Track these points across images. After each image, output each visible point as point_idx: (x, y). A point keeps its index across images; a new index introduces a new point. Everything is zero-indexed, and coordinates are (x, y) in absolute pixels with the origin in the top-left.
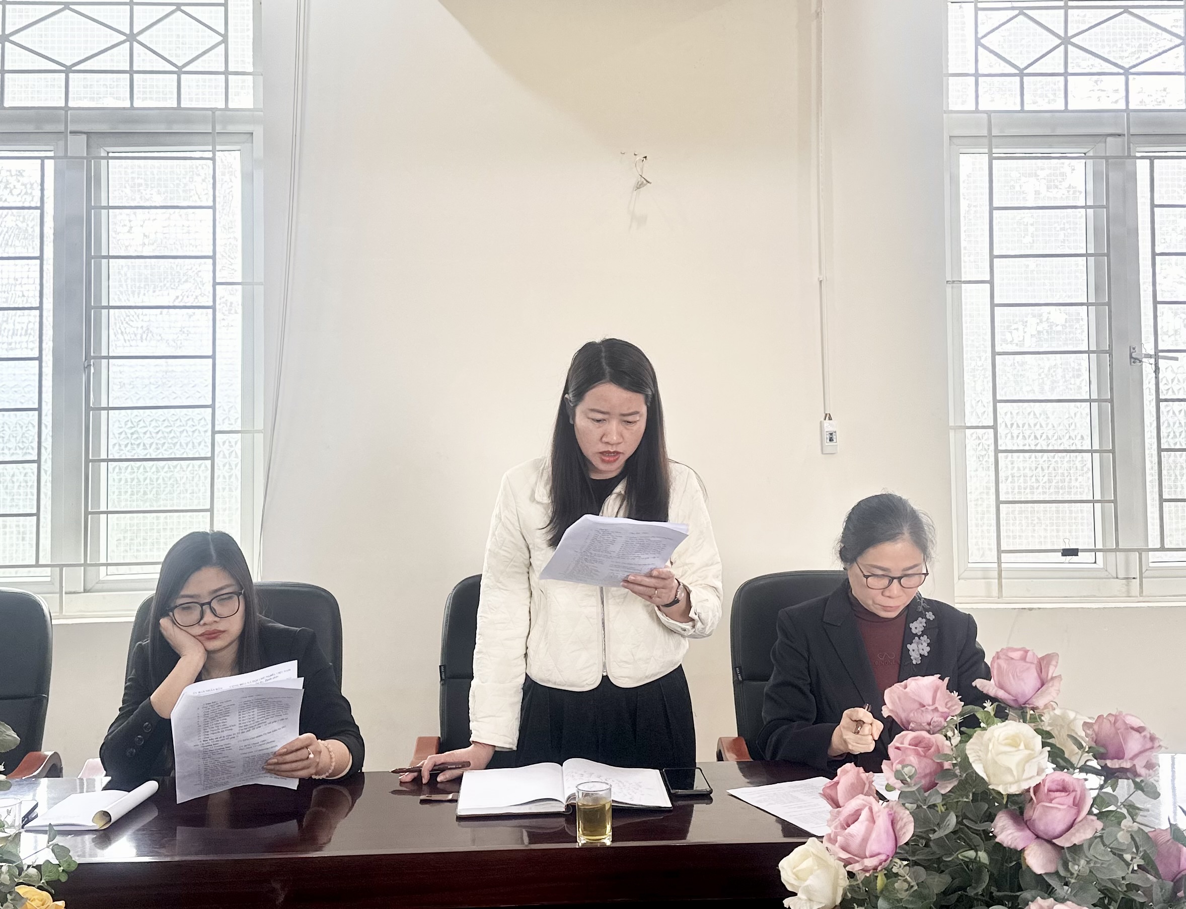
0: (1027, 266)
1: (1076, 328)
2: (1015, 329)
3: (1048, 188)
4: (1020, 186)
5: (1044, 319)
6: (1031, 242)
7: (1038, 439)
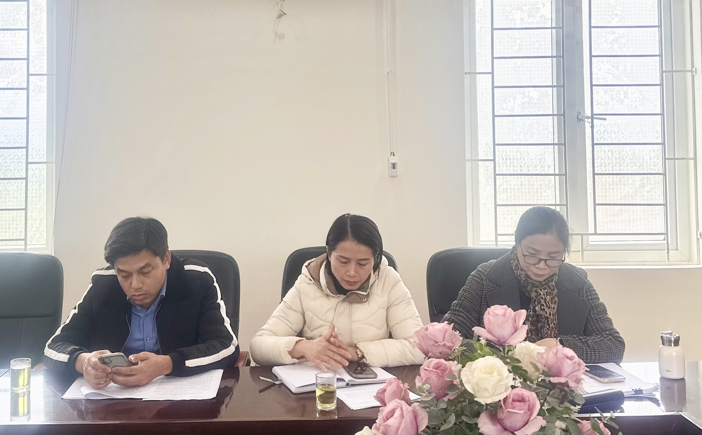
0: (516, 63)
1: (545, 101)
2: (508, 101)
3: (529, 17)
4: (512, 15)
5: (526, 95)
6: (519, 49)
7: (522, 167)
